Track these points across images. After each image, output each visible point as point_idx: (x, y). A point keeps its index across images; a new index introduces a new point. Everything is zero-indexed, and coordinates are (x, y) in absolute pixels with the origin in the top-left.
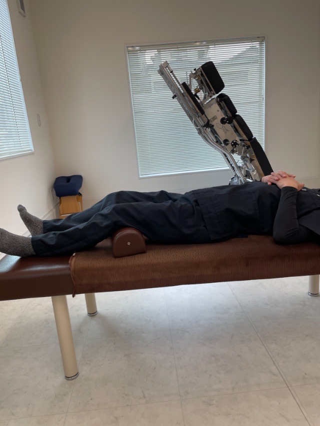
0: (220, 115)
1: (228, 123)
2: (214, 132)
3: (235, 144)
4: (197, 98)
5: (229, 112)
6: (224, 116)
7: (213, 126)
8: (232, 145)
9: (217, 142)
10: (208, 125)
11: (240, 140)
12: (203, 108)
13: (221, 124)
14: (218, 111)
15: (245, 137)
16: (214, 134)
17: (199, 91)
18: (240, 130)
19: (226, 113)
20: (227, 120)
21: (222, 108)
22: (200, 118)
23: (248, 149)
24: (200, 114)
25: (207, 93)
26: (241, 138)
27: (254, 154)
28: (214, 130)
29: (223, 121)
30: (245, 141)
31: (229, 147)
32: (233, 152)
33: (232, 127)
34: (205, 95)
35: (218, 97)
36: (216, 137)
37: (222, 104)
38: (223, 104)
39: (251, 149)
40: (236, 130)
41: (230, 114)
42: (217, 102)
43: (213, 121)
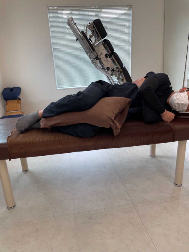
0: (105, 52)
1: (109, 57)
2: (101, 63)
4: (90, 41)
6: (107, 53)
7: (100, 59)
8: (112, 71)
9: (103, 68)
10: (97, 58)
11: (117, 68)
12: (94, 47)
13: (105, 58)
14: (103, 50)
15: (119, 66)
17: (92, 37)
18: (116, 62)
19: (108, 51)
20: (109, 55)
21: (105, 48)
22: (92, 54)
23: (120, 73)
24: (92, 51)
25: (97, 38)
27: (124, 76)
28: (101, 61)
29: (106, 56)
30: (119, 69)
31: (110, 72)
32: (112, 75)
33: (111, 59)
34: (96, 39)
35: (103, 41)
36: (102, 66)
37: (105, 46)
39: (122, 73)
40: (114, 62)
42: (103, 44)
43: (101, 55)
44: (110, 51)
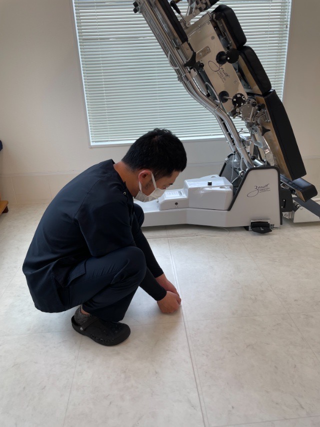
0: (217, 46)
1: (230, 62)
2: (204, 78)
3: (238, 101)
4: (174, 11)
5: (231, 41)
6: (222, 49)
7: (202, 66)
8: (234, 103)
9: (208, 95)
10: (194, 64)
11: (248, 94)
12: (186, 31)
13: (218, 64)
14: (213, 38)
15: (256, 89)
16: (204, 82)
18: (249, 76)
19: (226, 44)
20: (228, 55)
21: (220, 34)
22: (179, 51)
23: (260, 110)
24: (178, 40)
26: (249, 91)
27: (270, 120)
28: (204, 73)
29: (221, 59)
30: (256, 97)
31: (229, 105)
32: (234, 114)
33: (236, 69)
34: (192, 8)
35: (214, 12)
36: (207, 87)
37: (220, 26)
38: (222, 24)
39: (266, 110)
40: (242, 76)
41: (233, 46)
42: (212, 20)
43: (204, 56)
44: (233, 43)
